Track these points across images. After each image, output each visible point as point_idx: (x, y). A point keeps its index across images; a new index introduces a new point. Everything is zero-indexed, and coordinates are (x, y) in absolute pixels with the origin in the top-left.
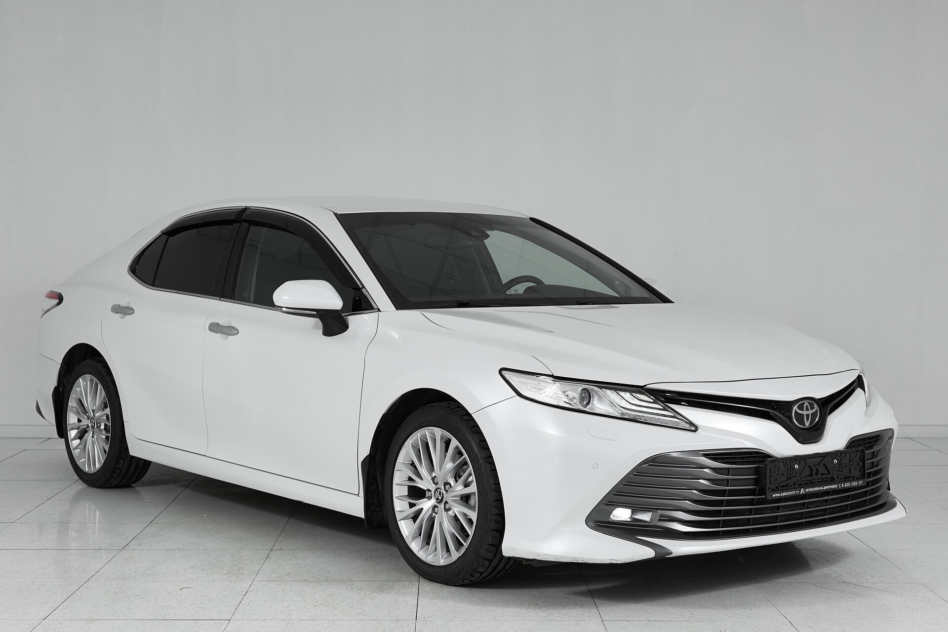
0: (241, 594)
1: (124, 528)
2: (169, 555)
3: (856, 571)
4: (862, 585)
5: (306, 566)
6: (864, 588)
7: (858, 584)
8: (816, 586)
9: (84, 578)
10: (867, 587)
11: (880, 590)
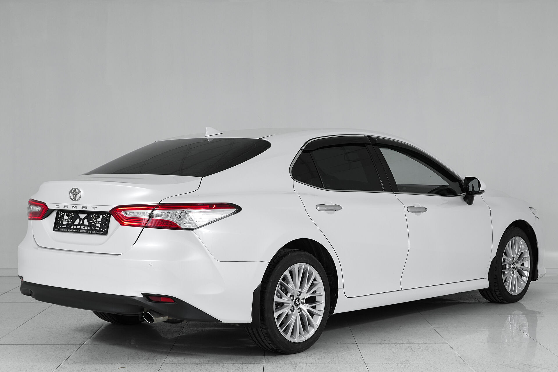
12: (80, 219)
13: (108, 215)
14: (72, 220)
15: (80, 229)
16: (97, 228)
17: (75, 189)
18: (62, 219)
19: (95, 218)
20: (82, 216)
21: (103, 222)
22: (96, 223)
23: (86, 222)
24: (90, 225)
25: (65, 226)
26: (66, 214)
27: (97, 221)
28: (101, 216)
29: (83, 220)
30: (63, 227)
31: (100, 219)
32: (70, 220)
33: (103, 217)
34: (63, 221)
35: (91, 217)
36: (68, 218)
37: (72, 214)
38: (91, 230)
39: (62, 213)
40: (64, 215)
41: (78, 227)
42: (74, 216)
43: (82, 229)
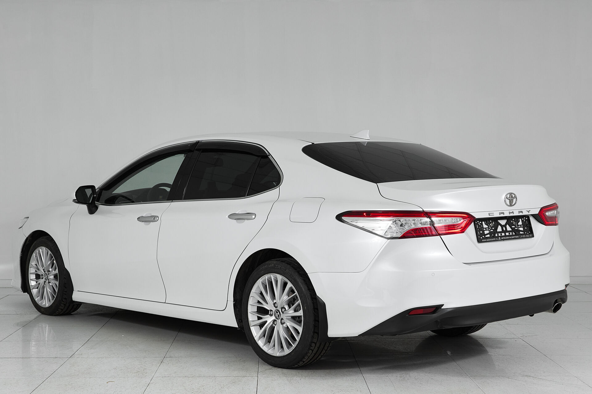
0: (145, 385)
1: (71, 344)
2: (100, 361)
3: (534, 369)
4: (537, 377)
5: (186, 368)
6: (539, 379)
7: (535, 377)
8: (508, 378)
9: (46, 376)
10: (541, 379)
11: (549, 381)
12: (502, 226)
13: (526, 218)
14: (493, 228)
15: (505, 236)
16: (521, 233)
17: (511, 194)
18: (482, 229)
19: (516, 223)
20: (503, 222)
21: (524, 225)
22: (518, 227)
23: (509, 229)
24: (513, 230)
25: (488, 236)
26: (483, 223)
27: (518, 225)
28: (520, 220)
29: (505, 226)
30: (486, 236)
31: (520, 223)
32: (492, 228)
33: (522, 221)
34: (483, 231)
35: (512, 222)
36: (488, 226)
37: (491, 221)
38: (516, 235)
39: (479, 222)
40: (482, 224)
41: (503, 234)
42: (494, 223)
43: (508, 236)
